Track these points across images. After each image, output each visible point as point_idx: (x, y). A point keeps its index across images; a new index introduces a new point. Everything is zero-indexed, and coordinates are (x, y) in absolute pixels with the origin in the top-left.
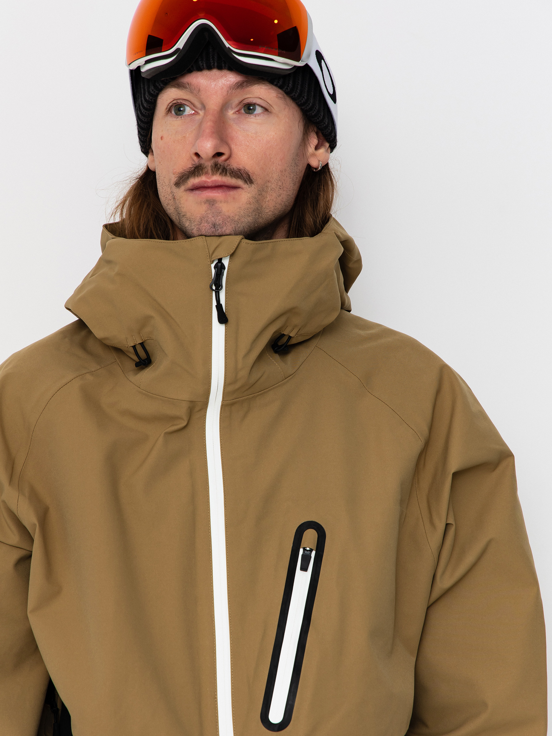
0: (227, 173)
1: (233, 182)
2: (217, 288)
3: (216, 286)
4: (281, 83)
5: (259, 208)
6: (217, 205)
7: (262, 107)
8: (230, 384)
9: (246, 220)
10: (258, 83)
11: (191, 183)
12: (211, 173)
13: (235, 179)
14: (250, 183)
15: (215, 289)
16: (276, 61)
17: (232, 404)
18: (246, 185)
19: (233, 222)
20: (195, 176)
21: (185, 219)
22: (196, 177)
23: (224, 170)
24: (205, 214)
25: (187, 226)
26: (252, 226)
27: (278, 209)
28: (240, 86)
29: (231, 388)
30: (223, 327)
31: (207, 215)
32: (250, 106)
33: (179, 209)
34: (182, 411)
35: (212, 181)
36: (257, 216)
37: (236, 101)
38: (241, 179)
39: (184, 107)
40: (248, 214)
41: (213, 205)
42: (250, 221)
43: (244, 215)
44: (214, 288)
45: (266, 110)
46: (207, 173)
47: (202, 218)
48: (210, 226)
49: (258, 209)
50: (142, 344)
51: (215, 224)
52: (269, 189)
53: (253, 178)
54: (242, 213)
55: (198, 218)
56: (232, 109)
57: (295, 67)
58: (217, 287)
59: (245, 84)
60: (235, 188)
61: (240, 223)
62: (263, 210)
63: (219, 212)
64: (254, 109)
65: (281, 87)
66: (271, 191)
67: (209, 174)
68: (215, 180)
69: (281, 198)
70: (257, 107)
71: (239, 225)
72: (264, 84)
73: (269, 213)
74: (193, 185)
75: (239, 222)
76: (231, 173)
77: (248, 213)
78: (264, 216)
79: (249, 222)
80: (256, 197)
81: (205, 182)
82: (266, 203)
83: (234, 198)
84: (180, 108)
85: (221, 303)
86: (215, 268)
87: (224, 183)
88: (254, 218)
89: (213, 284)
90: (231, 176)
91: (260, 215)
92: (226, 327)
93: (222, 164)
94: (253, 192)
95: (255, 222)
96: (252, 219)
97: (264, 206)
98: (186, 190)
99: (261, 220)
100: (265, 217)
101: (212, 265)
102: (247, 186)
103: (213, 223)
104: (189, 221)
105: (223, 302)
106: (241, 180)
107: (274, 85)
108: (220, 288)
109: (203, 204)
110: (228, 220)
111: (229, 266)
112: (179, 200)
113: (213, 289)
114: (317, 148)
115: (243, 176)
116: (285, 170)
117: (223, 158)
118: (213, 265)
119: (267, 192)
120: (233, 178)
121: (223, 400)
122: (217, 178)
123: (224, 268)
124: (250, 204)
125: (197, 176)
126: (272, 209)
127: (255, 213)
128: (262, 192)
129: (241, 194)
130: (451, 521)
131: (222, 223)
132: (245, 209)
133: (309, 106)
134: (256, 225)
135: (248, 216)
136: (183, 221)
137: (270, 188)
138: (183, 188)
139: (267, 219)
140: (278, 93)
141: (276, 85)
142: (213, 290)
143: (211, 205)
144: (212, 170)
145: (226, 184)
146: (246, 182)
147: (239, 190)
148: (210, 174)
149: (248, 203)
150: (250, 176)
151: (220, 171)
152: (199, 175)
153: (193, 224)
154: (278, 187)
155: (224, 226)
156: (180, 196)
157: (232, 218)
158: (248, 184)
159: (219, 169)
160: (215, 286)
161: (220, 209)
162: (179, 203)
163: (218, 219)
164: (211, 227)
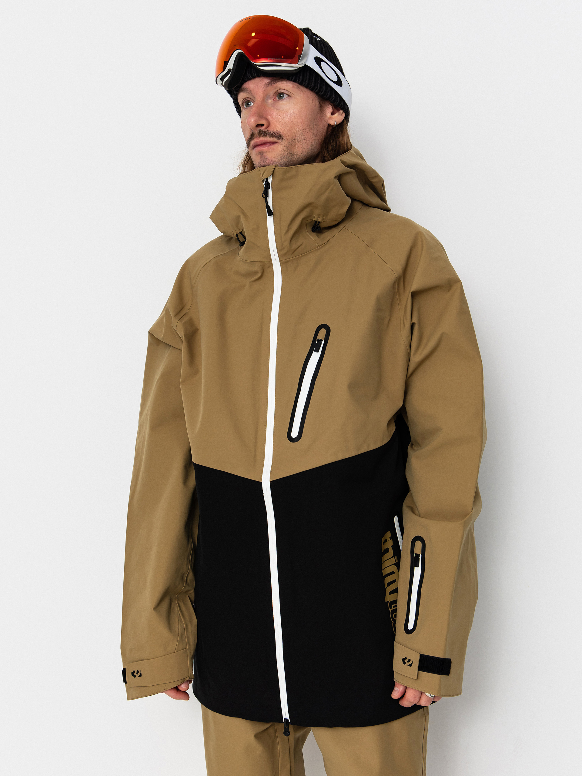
0: (268, 135)
1: (272, 140)
2: (266, 196)
4: (294, 79)
6: (264, 154)
7: (287, 94)
8: (280, 250)
9: (283, 161)
10: (280, 81)
13: (273, 138)
16: (283, 66)
17: (287, 262)
19: (274, 163)
22: (253, 140)
23: (265, 134)
28: (269, 84)
29: (282, 253)
31: (260, 161)
32: (281, 95)
34: (257, 268)
35: (260, 141)
36: (290, 157)
37: (272, 93)
39: (250, 102)
42: (285, 161)
45: (289, 96)
46: (256, 137)
49: (290, 153)
50: (241, 233)
53: (283, 136)
54: (280, 157)
55: (257, 163)
56: (271, 98)
57: (300, 67)
59: (273, 82)
60: (274, 143)
62: (294, 153)
64: (283, 96)
65: (295, 81)
66: (298, 142)
69: (306, 145)
70: (285, 95)
72: (284, 81)
73: (299, 155)
75: (278, 162)
76: (270, 135)
77: (284, 156)
78: (295, 156)
80: (288, 146)
81: (257, 142)
83: (274, 149)
84: (248, 103)
85: (268, 204)
87: (267, 141)
90: (270, 137)
91: (293, 156)
92: (273, 218)
93: (264, 131)
94: (285, 144)
95: (290, 161)
96: (287, 159)
97: (295, 151)
98: (252, 149)
99: (294, 159)
106: (277, 138)
107: (290, 81)
109: (258, 155)
110: (271, 163)
111: (272, 183)
114: (332, 114)
115: (277, 136)
116: (306, 129)
117: (264, 127)
118: (264, 183)
119: (295, 143)
121: (280, 261)
122: (262, 139)
123: (270, 185)
124: (284, 151)
126: (301, 152)
127: (288, 156)
128: (291, 144)
130: (414, 321)
132: (281, 155)
133: (318, 90)
134: (291, 163)
135: (284, 158)
137: (297, 140)
138: (250, 148)
140: (293, 85)
141: (291, 80)
143: (261, 155)
144: (259, 134)
145: (269, 141)
146: (279, 139)
147: (277, 145)
148: (258, 137)
149: (282, 150)
150: (281, 135)
154: (303, 139)
157: (274, 161)
158: (281, 140)
159: (262, 134)
161: (267, 157)
163: (266, 163)
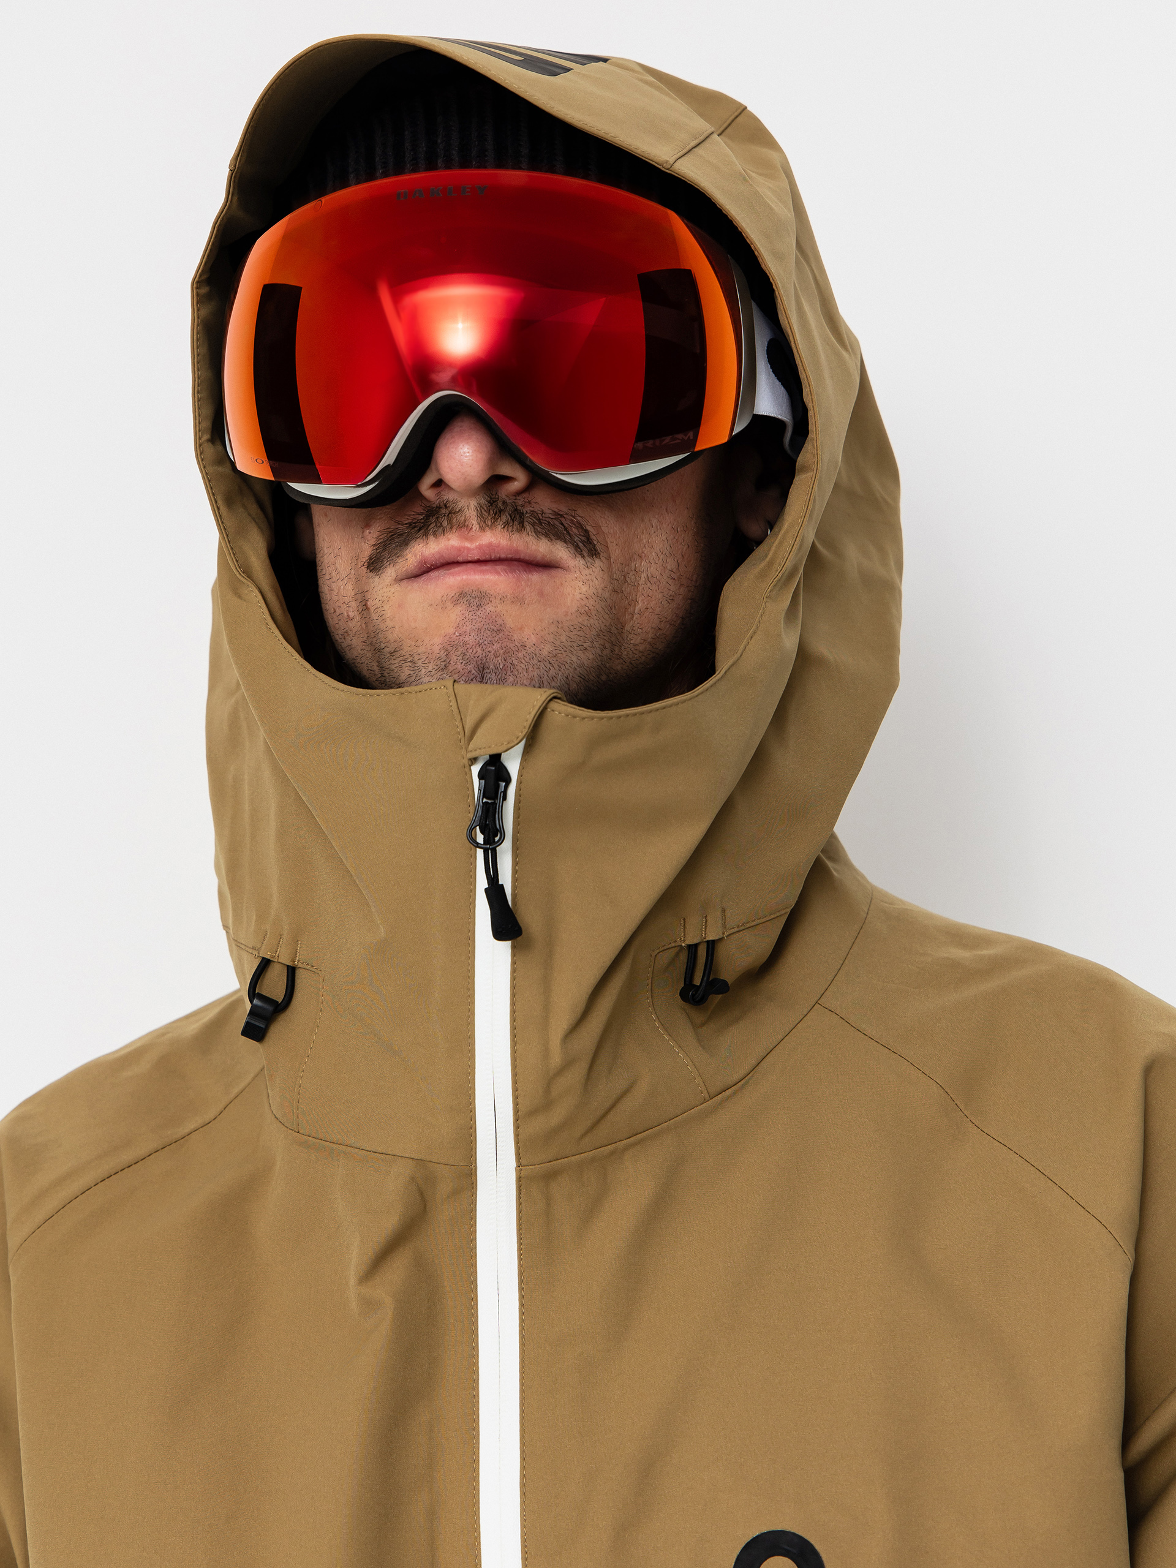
0: (526, 523)
1: (541, 550)
2: (489, 837)
3: (486, 832)
5: (614, 630)
6: (491, 608)
8: (533, 1113)
9: (574, 659)
11: (416, 556)
12: (476, 527)
13: (549, 543)
14: (589, 556)
15: (485, 844)
17: (550, 1175)
18: (579, 558)
19: (535, 661)
20: (426, 535)
21: (396, 661)
22: (431, 538)
24: (457, 634)
25: (404, 678)
26: (592, 678)
27: (665, 638)
29: (538, 1125)
30: (505, 946)
31: (462, 638)
33: (380, 636)
35: (480, 547)
36: (607, 652)
38: (565, 542)
40: (580, 643)
41: (479, 606)
42: (585, 663)
43: (569, 644)
44: (480, 839)
46: (463, 526)
47: (450, 649)
48: (470, 672)
49: (609, 632)
51: (483, 668)
52: (642, 577)
54: (563, 638)
55: (436, 649)
58: (489, 835)
60: (546, 566)
61: (555, 666)
62: (624, 636)
63: (495, 629)
66: (649, 584)
67: (472, 528)
68: (490, 544)
71: (552, 672)
73: (641, 648)
74: (421, 562)
75: (551, 662)
76: (534, 522)
77: (581, 639)
78: (625, 653)
79: (582, 665)
80: (607, 595)
81: (460, 550)
82: (635, 617)
83: (541, 594)
85: (500, 883)
86: (481, 776)
87: (517, 551)
88: (600, 656)
89: (478, 827)
90: (537, 532)
91: (617, 649)
92: (513, 947)
93: (510, 501)
94: (596, 582)
95: (602, 666)
96: (591, 657)
97: (628, 627)
98: (400, 580)
99: (618, 666)
100: (631, 657)
101: (472, 767)
102: (582, 562)
103: (479, 663)
104: (410, 664)
105: (506, 878)
106: (565, 545)
108: (497, 839)
109: (449, 605)
110: (520, 655)
111: (520, 775)
112: (379, 611)
113: (478, 843)
115: (568, 533)
117: (514, 486)
118: (476, 769)
119: (636, 586)
120: (543, 538)
121: (519, 1165)
122: (496, 539)
123: (508, 780)
124: (588, 614)
125: (435, 534)
126: (650, 635)
127: (601, 642)
128: (622, 585)
129: (562, 584)
131: (504, 665)
132: (572, 628)
134: (604, 678)
135: (582, 648)
136: (393, 667)
137: (644, 575)
138: (390, 572)
139: (633, 662)
142: (478, 845)
143: (475, 608)
144: (481, 516)
145: (522, 556)
146: (577, 550)
147: (558, 574)
148: (474, 529)
149: (583, 611)
150: (590, 533)
151: (504, 518)
152: (440, 531)
153: (423, 670)
155: (509, 673)
156: (384, 599)
157: (532, 649)
158: (583, 557)
159: (501, 513)
160: (482, 832)
161: (500, 622)
162: (380, 620)
163: (493, 652)
164: (472, 677)
